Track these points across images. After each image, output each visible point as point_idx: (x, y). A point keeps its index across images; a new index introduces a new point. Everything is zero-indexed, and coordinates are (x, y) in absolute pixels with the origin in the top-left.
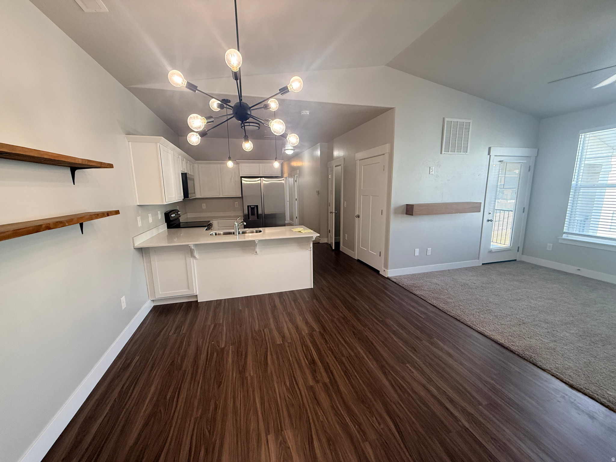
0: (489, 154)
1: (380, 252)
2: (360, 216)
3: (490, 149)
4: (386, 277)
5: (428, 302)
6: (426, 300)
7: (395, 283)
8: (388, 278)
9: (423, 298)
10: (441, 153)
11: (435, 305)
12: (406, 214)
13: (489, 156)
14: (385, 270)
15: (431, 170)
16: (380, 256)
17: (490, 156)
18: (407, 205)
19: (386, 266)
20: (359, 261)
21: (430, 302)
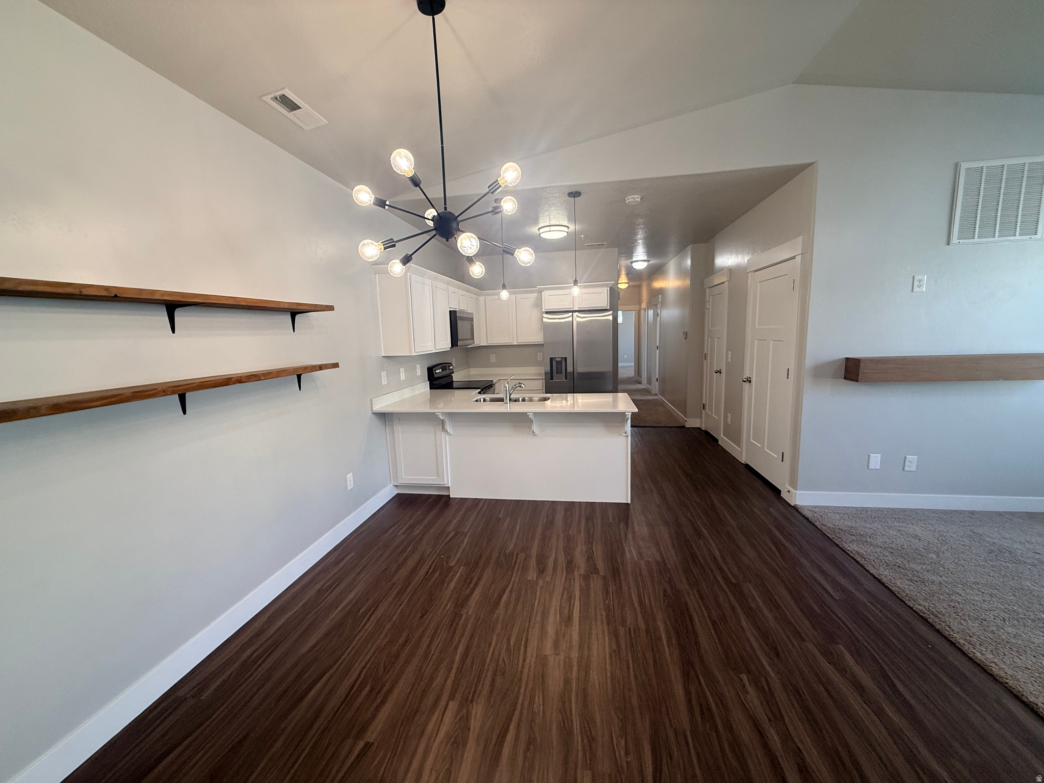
1: (783, 453)
2: (752, 380)
4: (792, 505)
5: (868, 571)
6: (866, 566)
7: (807, 519)
8: (795, 508)
9: (859, 559)
10: (948, 244)
11: (884, 580)
12: (845, 378)
14: (791, 489)
15: (916, 283)
16: (782, 461)
18: (846, 358)
19: (794, 483)
20: (747, 466)
21: (873, 571)
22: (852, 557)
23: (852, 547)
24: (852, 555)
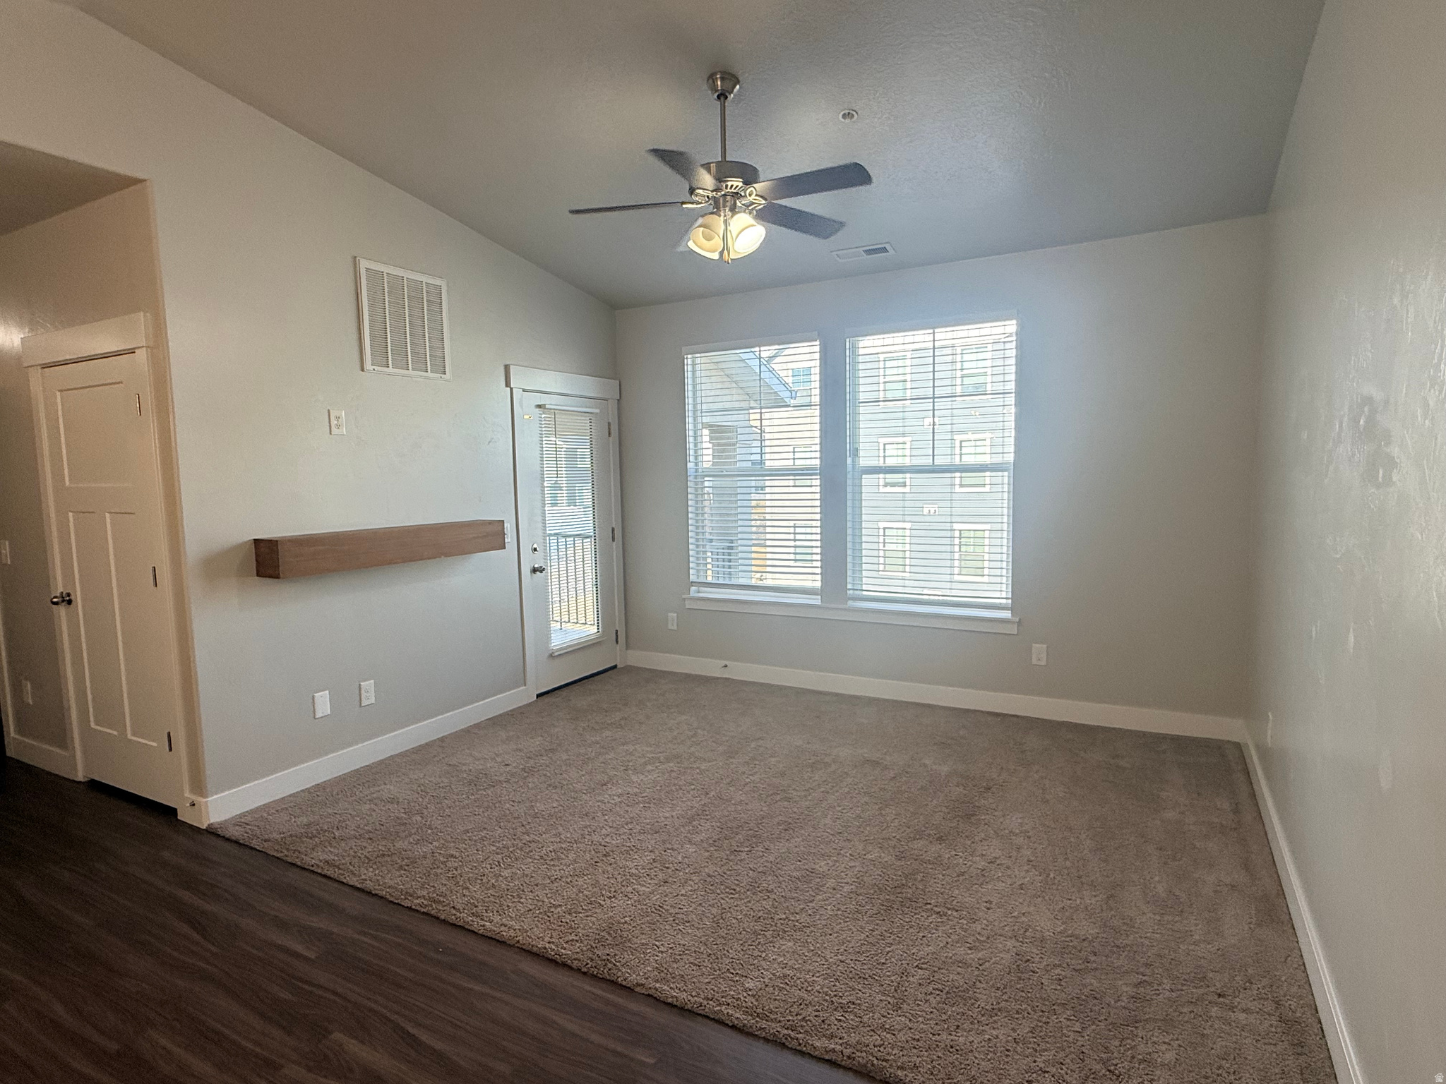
0: (508, 384)
1: (169, 734)
2: (72, 597)
3: (507, 368)
4: (205, 828)
5: (346, 885)
7: (237, 842)
8: (211, 832)
9: (330, 872)
10: (362, 369)
12: (258, 575)
13: (509, 389)
14: (198, 799)
15: (334, 422)
16: (171, 749)
17: (511, 389)
18: (255, 540)
19: (199, 786)
20: (94, 785)
22: (320, 874)
23: (316, 857)
24: (319, 871)
